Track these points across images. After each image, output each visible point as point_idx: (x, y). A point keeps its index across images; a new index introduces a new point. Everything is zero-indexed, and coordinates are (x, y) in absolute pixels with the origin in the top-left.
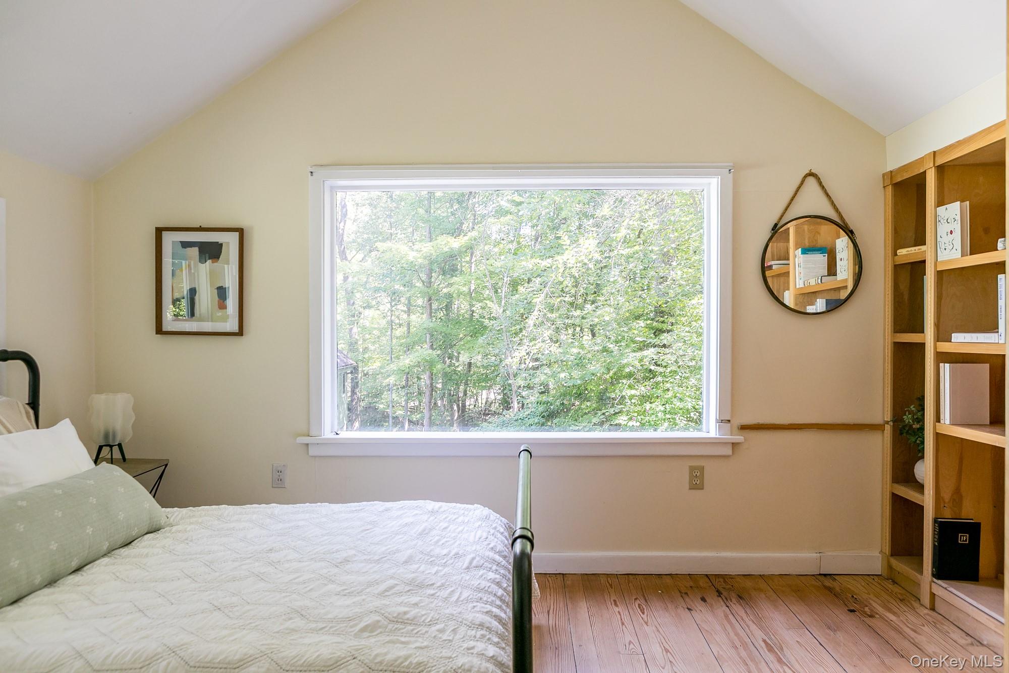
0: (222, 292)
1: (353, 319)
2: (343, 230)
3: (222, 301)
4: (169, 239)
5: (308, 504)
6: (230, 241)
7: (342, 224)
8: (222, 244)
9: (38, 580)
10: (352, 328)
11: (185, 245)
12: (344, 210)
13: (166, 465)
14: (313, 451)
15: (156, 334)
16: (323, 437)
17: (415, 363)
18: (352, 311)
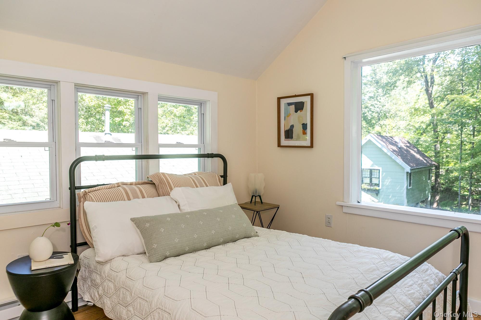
0: (304, 126)
1: (437, 140)
2: (431, 91)
3: (304, 130)
4: (283, 102)
5: (321, 239)
6: (307, 100)
7: (431, 88)
8: (304, 102)
9: (187, 249)
10: (435, 145)
11: (289, 104)
12: (432, 80)
13: (278, 208)
14: (345, 210)
15: (278, 147)
16: (350, 203)
17: (473, 165)
18: (436, 135)
